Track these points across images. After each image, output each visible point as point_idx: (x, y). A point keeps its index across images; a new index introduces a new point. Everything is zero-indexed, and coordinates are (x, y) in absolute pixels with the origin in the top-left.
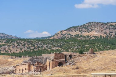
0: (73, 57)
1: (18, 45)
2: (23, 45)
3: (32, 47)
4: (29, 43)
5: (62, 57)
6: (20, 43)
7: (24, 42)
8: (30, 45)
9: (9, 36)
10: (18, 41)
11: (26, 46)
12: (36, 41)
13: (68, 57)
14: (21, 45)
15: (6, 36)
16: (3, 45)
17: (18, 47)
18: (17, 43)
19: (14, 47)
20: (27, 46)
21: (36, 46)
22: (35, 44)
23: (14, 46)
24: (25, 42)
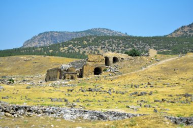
1: (109, 45)
2: (117, 45)
4: (125, 43)
5: (100, 60)
6: (113, 42)
8: (127, 46)
9: (116, 33)
10: (111, 39)
14: (113, 46)
15: (112, 33)
18: (109, 42)
20: (123, 47)
21: (135, 46)
22: (133, 44)
23: (103, 46)
24: (121, 41)
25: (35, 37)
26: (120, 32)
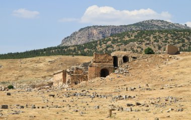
0: (130, 60)
1: (155, 41)
2: (164, 40)
3: (179, 43)
4: (174, 37)
5: (108, 60)
6: (160, 36)
7: (167, 35)
8: (176, 41)
10: (157, 34)
11: (169, 43)
12: (188, 33)
13: (120, 60)
14: (160, 41)
16: (131, 41)
17: (156, 43)
18: (155, 37)
19: (149, 44)
20: (171, 42)
21: (186, 41)
22: (185, 39)
23: (148, 42)
24: (169, 36)
25: (74, 34)
26: (178, 24)
